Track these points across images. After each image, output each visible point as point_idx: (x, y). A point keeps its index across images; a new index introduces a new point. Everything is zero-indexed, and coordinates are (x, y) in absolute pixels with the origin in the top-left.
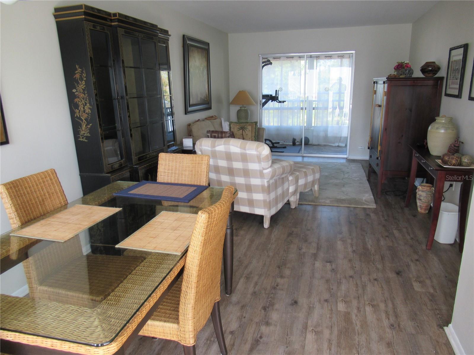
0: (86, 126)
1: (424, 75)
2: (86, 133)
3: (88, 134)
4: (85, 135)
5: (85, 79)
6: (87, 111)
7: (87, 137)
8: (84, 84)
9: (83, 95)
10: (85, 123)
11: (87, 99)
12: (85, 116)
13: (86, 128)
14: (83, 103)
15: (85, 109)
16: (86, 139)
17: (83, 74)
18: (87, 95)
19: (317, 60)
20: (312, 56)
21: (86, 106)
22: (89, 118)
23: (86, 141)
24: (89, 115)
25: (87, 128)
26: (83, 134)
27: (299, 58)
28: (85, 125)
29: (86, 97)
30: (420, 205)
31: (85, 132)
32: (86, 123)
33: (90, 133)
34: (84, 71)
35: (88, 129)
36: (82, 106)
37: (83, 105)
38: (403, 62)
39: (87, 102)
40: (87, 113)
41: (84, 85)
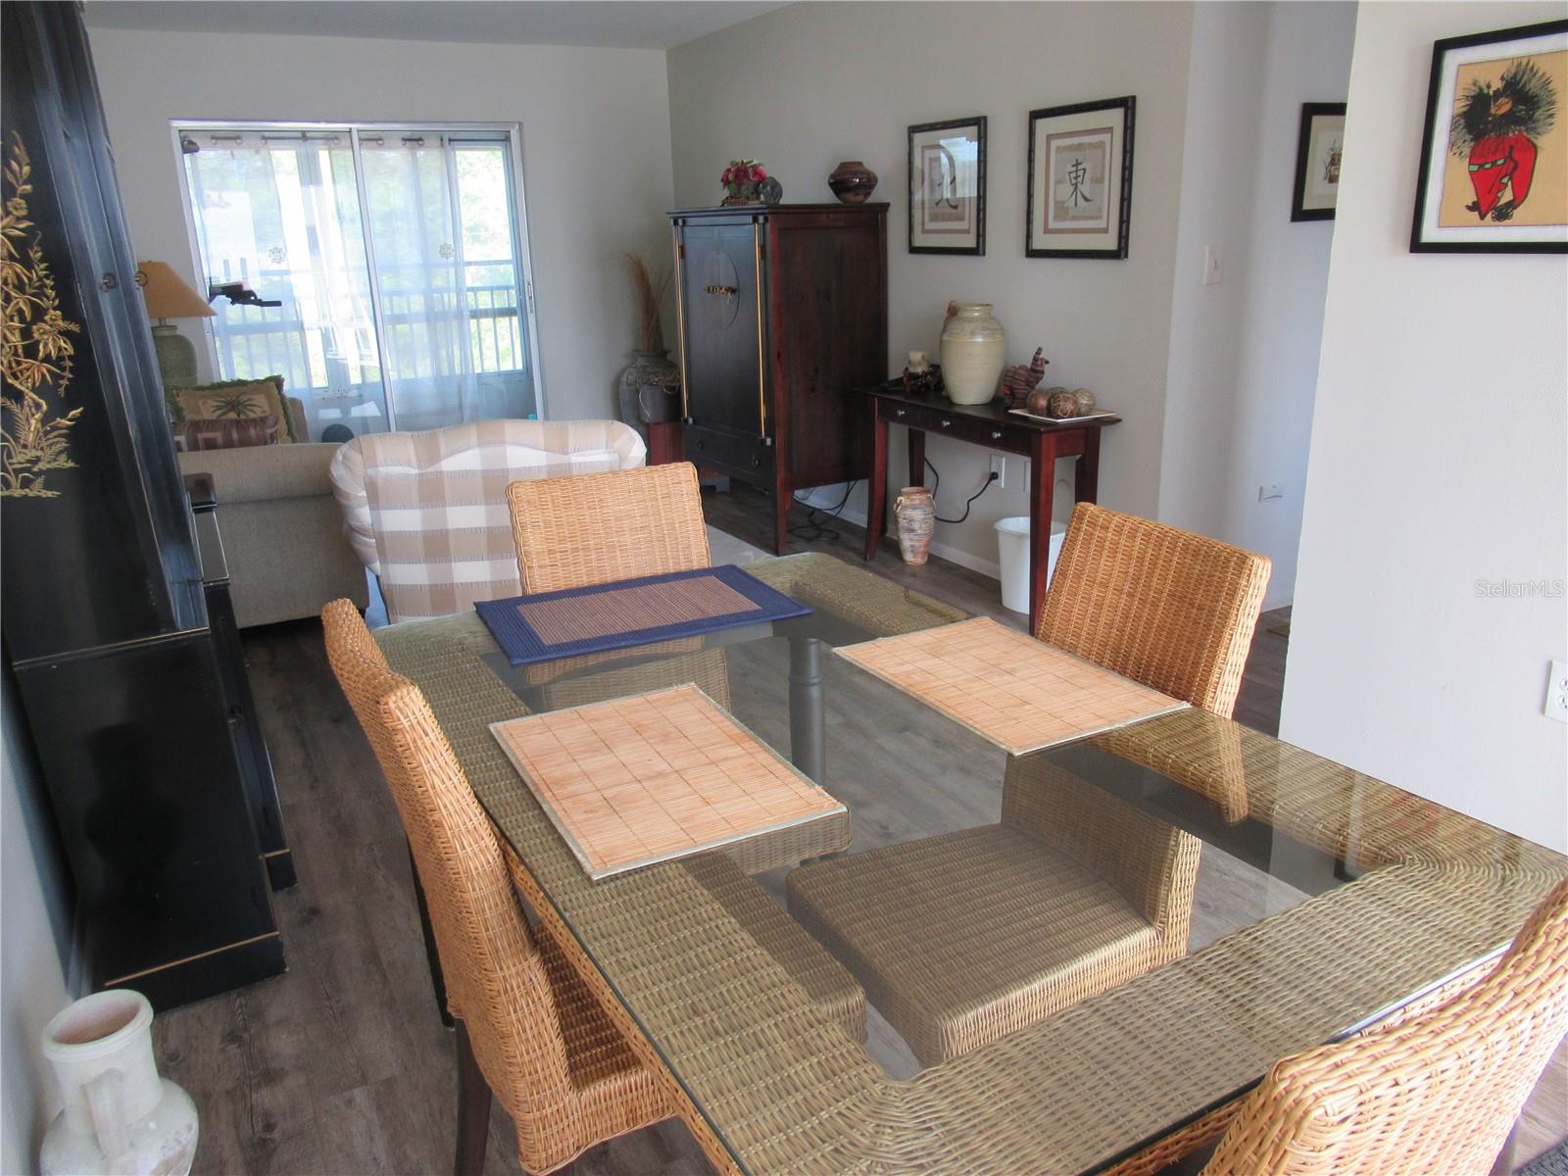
0: (44, 421)
1: (840, 199)
2: (49, 453)
3: (63, 457)
4: (42, 466)
5: (28, 187)
6: (50, 346)
7: (52, 478)
8: (24, 213)
9: (18, 267)
10: (38, 406)
11: (43, 286)
12: (40, 371)
13: (46, 433)
14: (20, 312)
15: (36, 336)
16: (47, 486)
17: (14, 165)
18: (43, 266)
19: (330, 150)
20: (308, 135)
21: (41, 324)
22: (64, 382)
23: (50, 494)
24: (63, 369)
25: (54, 429)
26: (29, 461)
27: (264, 141)
28: (38, 416)
29: (40, 279)
30: (912, 546)
31: (39, 453)
32: (45, 407)
33: (72, 454)
34: (17, 150)
35: (60, 436)
36: (16, 324)
37: (22, 319)
38: (745, 161)
39: (45, 303)
40: (47, 359)
41: (19, 219)
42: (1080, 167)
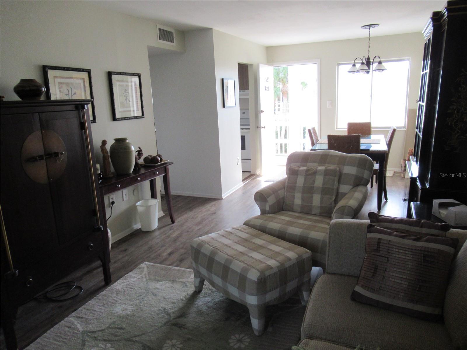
42: (127, 92)
